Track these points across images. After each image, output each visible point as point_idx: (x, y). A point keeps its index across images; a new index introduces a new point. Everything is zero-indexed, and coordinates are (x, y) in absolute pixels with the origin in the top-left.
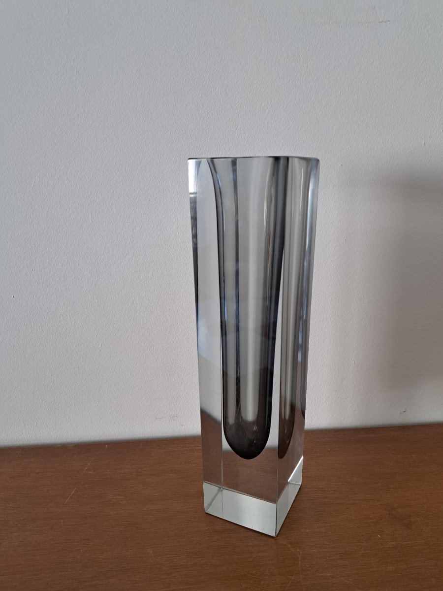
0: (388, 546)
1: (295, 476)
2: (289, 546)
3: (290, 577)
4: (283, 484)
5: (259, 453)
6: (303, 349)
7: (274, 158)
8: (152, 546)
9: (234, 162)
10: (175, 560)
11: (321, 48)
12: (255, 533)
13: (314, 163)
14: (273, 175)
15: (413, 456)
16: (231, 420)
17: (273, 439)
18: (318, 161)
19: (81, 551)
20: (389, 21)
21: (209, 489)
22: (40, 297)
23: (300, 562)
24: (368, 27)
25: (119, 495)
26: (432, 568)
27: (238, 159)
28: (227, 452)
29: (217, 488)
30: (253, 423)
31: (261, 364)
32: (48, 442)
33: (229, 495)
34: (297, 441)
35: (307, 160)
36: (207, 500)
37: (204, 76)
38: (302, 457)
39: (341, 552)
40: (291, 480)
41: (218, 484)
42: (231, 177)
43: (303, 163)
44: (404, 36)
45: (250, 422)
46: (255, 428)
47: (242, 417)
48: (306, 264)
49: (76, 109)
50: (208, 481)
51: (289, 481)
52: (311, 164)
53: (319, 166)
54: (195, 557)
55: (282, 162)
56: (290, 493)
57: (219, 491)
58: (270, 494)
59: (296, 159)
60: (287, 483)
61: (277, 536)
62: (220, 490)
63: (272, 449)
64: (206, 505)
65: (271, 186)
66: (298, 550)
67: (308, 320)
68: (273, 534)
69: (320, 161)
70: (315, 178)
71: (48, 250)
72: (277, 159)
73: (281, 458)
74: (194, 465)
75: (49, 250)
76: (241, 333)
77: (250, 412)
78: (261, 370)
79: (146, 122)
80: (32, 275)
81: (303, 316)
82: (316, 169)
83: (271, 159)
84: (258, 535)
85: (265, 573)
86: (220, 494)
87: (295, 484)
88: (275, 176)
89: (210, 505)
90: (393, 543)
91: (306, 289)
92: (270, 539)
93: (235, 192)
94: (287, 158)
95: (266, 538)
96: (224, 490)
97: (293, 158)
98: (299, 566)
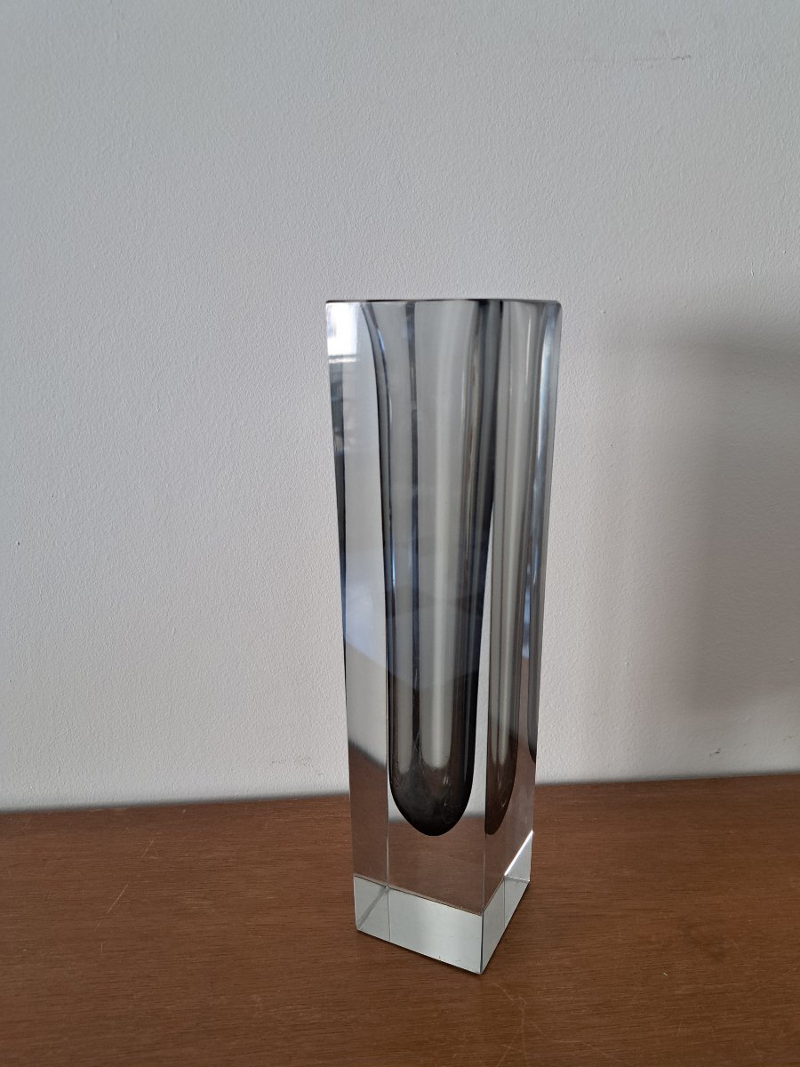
0: (680, 992)
1: (518, 867)
2: (505, 990)
3: (505, 1045)
4: (494, 880)
5: (453, 825)
6: (533, 640)
7: (477, 303)
8: (261, 990)
9: (410, 307)
10: (301, 1014)
11: (568, 104)
12: (445, 968)
13: (551, 310)
14: (477, 332)
15: (731, 832)
16: (404, 765)
17: (477, 802)
18: (558, 306)
19: (135, 997)
20: (689, 56)
21: (364, 890)
22: (65, 544)
23: (523, 1020)
24: (652, 67)
25: (204, 898)
26: (758, 1031)
27: (416, 304)
28: (396, 824)
29: (378, 888)
30: (442, 772)
31: (455, 668)
32: (80, 802)
33: (400, 900)
34: (521, 804)
35: (539, 305)
36: (359, 909)
37: (359, 153)
38: (531, 833)
39: (596, 1003)
40: (511, 873)
41: (381, 880)
42: (404, 334)
43: (531, 310)
44: (716, 83)
45: (437, 770)
46: (446, 780)
47: (422, 760)
48: (536, 488)
49: (131, 210)
50: (361, 874)
51: (506, 874)
52: (546, 312)
53: (560, 315)
54: (337, 1009)
55: (492, 309)
56: (509, 896)
57: (381, 893)
58: (473, 898)
59: (516, 303)
60: (501, 879)
61: (484, 972)
62: (384, 890)
63: (474, 818)
64: (358, 916)
65: (473, 353)
66: (520, 998)
67: (541, 586)
68: (476, 969)
69: (563, 307)
70: (553, 336)
71: (80, 460)
72: (483, 303)
73: (490, 834)
74: (338, 846)
75: (82, 461)
76: (423, 611)
77: (438, 752)
78: (455, 681)
79: (256, 233)
80: (51, 505)
81: (531, 581)
82: (556, 320)
83: (473, 303)
84: (449, 970)
85: (461, 1039)
86: (384, 898)
87: (518, 881)
88: (480, 334)
89: (365, 917)
90: (689, 987)
91: (538, 530)
92: (471, 979)
93: (411, 366)
94: (501, 303)
95: (464, 977)
96: (391, 891)
97: (512, 303)
98: (522, 1027)
